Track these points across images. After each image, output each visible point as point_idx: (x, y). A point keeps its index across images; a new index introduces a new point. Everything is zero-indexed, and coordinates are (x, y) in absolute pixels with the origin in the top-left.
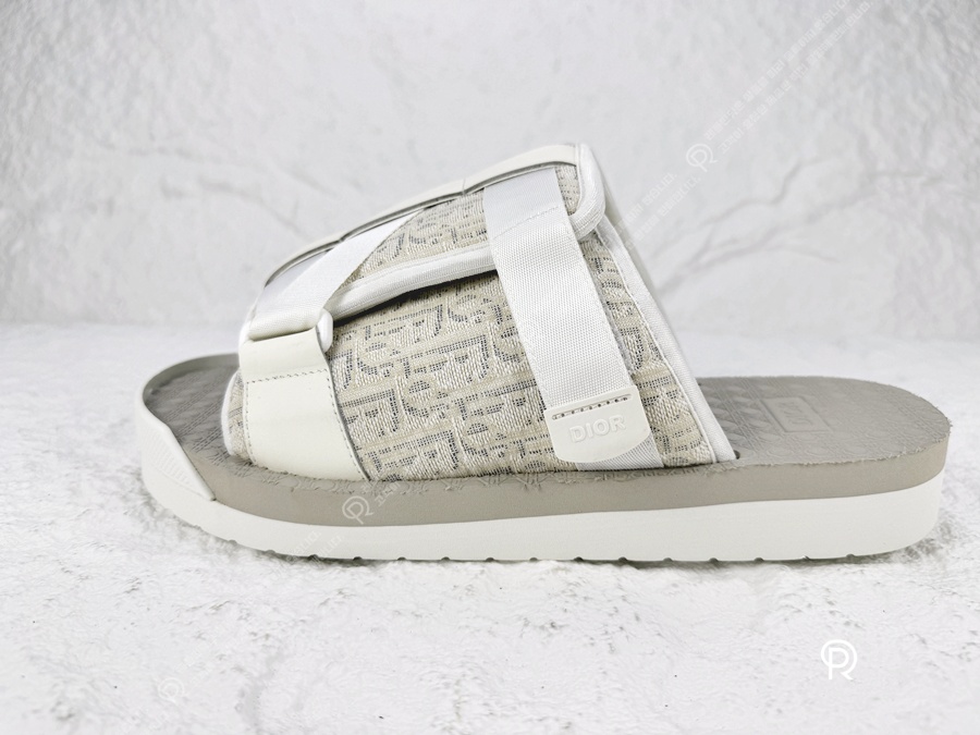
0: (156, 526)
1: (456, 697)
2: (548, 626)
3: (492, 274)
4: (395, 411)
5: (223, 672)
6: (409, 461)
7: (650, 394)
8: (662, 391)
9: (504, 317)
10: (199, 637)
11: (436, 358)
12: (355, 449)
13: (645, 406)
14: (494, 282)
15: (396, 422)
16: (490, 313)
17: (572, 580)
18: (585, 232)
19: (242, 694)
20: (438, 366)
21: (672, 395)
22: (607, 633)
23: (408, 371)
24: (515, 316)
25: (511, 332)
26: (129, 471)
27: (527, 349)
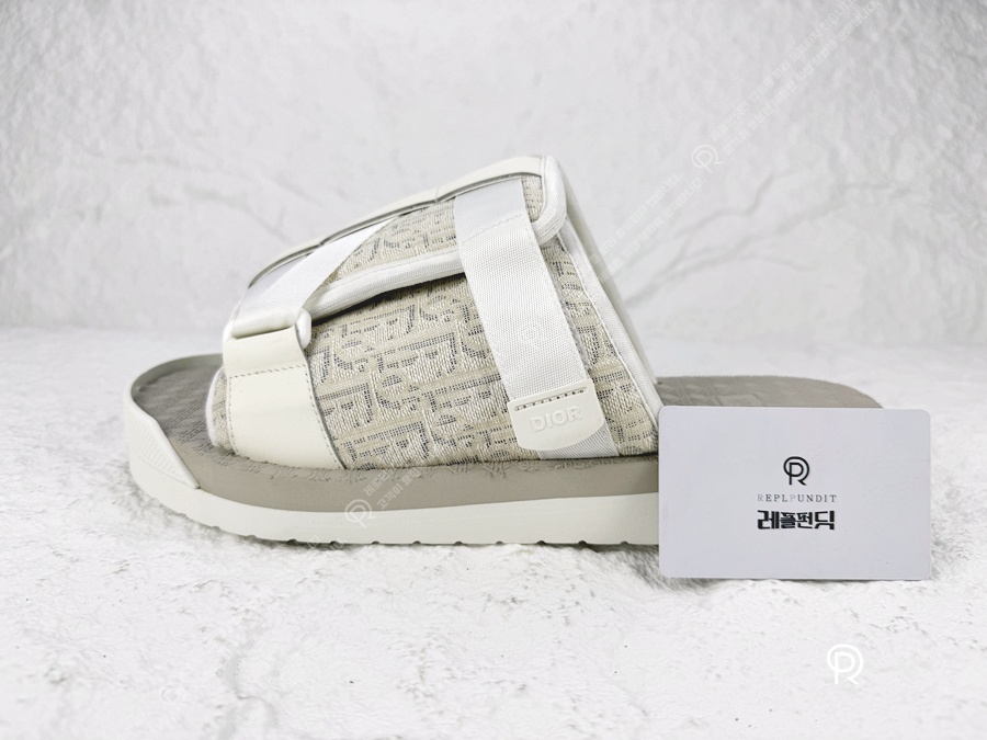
0: (143, 514)
1: (421, 663)
2: (509, 601)
3: (461, 277)
4: (370, 403)
5: (205, 642)
6: (383, 451)
7: (605, 387)
8: (616, 385)
9: (472, 316)
10: (183, 612)
11: (407, 354)
12: (332, 439)
13: (600, 398)
14: (463, 284)
15: (370, 414)
16: (458, 312)
17: (535, 561)
18: (547, 237)
19: (224, 661)
20: (410, 361)
21: (625, 388)
22: (563, 607)
23: (381, 366)
24: (481, 314)
25: (479, 330)
26: (118, 464)
27: (492, 345)
